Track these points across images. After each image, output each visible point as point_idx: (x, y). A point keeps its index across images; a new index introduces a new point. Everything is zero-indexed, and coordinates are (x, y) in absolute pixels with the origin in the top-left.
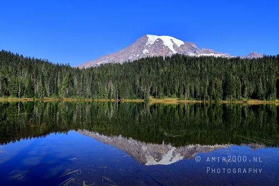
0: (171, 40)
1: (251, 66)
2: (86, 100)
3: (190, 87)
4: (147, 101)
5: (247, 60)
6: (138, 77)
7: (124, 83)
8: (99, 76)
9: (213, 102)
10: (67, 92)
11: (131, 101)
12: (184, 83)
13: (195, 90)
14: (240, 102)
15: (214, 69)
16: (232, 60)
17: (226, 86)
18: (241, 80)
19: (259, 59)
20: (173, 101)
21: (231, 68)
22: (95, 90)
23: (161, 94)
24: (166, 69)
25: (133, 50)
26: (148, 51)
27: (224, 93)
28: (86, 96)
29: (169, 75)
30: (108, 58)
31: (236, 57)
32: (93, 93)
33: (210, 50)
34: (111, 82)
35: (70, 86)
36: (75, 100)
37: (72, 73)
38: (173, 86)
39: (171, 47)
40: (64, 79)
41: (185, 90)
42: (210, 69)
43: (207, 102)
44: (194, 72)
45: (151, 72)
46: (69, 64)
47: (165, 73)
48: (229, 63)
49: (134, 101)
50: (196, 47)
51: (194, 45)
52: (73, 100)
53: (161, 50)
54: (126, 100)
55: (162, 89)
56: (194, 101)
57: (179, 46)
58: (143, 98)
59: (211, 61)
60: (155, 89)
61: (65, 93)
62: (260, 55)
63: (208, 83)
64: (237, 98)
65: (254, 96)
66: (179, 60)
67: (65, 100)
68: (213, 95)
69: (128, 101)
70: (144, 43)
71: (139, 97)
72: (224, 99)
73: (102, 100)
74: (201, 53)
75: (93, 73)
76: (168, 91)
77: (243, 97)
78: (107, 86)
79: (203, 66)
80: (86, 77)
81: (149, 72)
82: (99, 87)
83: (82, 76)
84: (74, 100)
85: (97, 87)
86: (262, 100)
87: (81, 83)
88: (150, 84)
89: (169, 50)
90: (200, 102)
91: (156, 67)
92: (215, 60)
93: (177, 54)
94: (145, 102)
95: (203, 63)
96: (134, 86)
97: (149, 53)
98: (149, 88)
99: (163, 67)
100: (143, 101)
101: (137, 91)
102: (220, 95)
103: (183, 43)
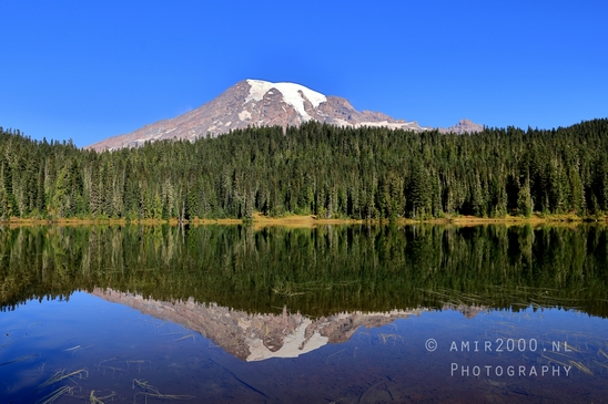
0: (300, 91)
1: (459, 149)
2: (112, 222)
3: (339, 192)
4: (248, 222)
5: (452, 135)
6: (228, 171)
7: (198, 184)
8: (141, 169)
9: (386, 222)
10: (68, 205)
11: (213, 222)
12: (326, 183)
13: (350, 199)
14: (439, 221)
15: (388, 154)
16: (422, 135)
17: (411, 189)
18: (441, 175)
19: (476, 135)
20: (303, 221)
21: (421, 151)
22: (132, 199)
23: (279, 206)
24: (288, 153)
25: (218, 113)
26: (249, 115)
27: (407, 202)
28: (112, 214)
29: (295, 167)
30: (162, 128)
31: (431, 130)
32: (129, 207)
33: (379, 115)
34: (168, 181)
35: (74, 192)
36: (86, 222)
37: (79, 163)
38: (304, 190)
39: (300, 108)
40: (60, 176)
41: (328, 199)
42: (379, 154)
43: (374, 221)
44: (348, 161)
45: (256, 160)
46: (71, 141)
47: (287, 162)
48: (418, 143)
49: (220, 222)
50: (351, 107)
51: (346, 104)
52: (80, 222)
53: (277, 113)
54: (203, 222)
55: (280, 196)
56: (348, 222)
57: (316, 104)
58: (240, 216)
59: (382, 138)
60: (266, 197)
61: (62, 207)
62: (475, 127)
63: (375, 184)
64: (433, 213)
65: (467, 209)
66: (313, 134)
67: (63, 222)
68: (386, 209)
69: (207, 222)
70: (243, 98)
71: (231, 213)
72: (407, 216)
73: (149, 222)
74: (361, 121)
75: (129, 162)
76: (294, 201)
77: (445, 211)
78: (161, 191)
79: (365, 147)
80: (112, 170)
81: (252, 160)
82: (142, 193)
83: (102, 169)
84: (84, 222)
85: (136, 192)
86: (481, 216)
87: (101, 185)
88: (254, 185)
89: (296, 114)
90: (360, 222)
91: (266, 149)
92: (389, 135)
93: (312, 123)
94: (244, 225)
95: (365, 142)
96: (221, 190)
97: (253, 120)
98: (253, 194)
99: (281, 148)
100: (240, 222)
101: (226, 200)
102: (400, 207)
103: (325, 100)
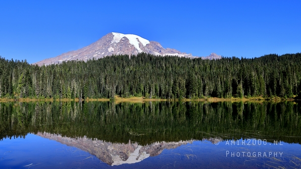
0: (137, 39)
1: (211, 67)
2: (47, 100)
3: (156, 86)
4: (112, 100)
5: (207, 60)
6: (103, 76)
7: (89, 82)
8: (61, 74)
9: (177, 100)
10: (24, 92)
11: (96, 100)
12: (149, 82)
13: (160, 89)
14: (202, 100)
15: (178, 68)
16: (194, 60)
17: (189, 84)
18: (202, 79)
19: (218, 60)
20: (139, 100)
21: (194, 67)
22: (57, 89)
23: (127, 93)
24: (131, 67)
25: (98, 48)
26: (113, 49)
27: (187, 91)
28: (47, 96)
29: (135, 74)
30: (71, 55)
31: (198, 58)
32: (55, 93)
33: (174, 50)
34: (74, 80)
35: (27, 85)
36: (34, 100)
37: (29, 71)
38: (139, 85)
39: (137, 46)
40: (20, 78)
41: (150, 89)
42: (174, 69)
43: (171, 100)
44: (159, 71)
45: (116, 71)
46: (26, 60)
47: (131, 72)
48: (192, 63)
49: (99, 100)
50: (161, 46)
51: (159, 45)
52: (31, 100)
53: (126, 48)
54: (91, 100)
55: (128, 88)
56: (160, 100)
57: (144, 45)
58: (108, 97)
59: (175, 61)
60: (121, 88)
61: (21, 93)
62: (218, 57)
63: (172, 82)
64: (199, 96)
65: (214, 94)
66: (144, 59)
67: (22, 100)
68: (177, 94)
69: (93, 100)
70: (110, 41)
71: (104, 96)
72: (187, 97)
73: (65, 100)
74: (166, 53)
75: (55, 71)
76: (134, 90)
77: (204, 95)
78: (70, 85)
79: (168, 65)
80: (46, 75)
81: (115, 71)
82: (61, 86)
83: (41, 74)
84: (33, 100)
85: (59, 85)
86: (220, 97)
87: (41, 82)
88: (115, 83)
89: (135, 49)
90: (165, 100)
91: (121, 66)
92: (179, 60)
93: (143, 53)
94: (111, 101)
95: (168, 63)
96: (99, 85)
97: (115, 52)
98: (115, 87)
99: (128, 65)
100: (109, 100)
101: (102, 89)
102: (184, 93)
103: (149, 43)
